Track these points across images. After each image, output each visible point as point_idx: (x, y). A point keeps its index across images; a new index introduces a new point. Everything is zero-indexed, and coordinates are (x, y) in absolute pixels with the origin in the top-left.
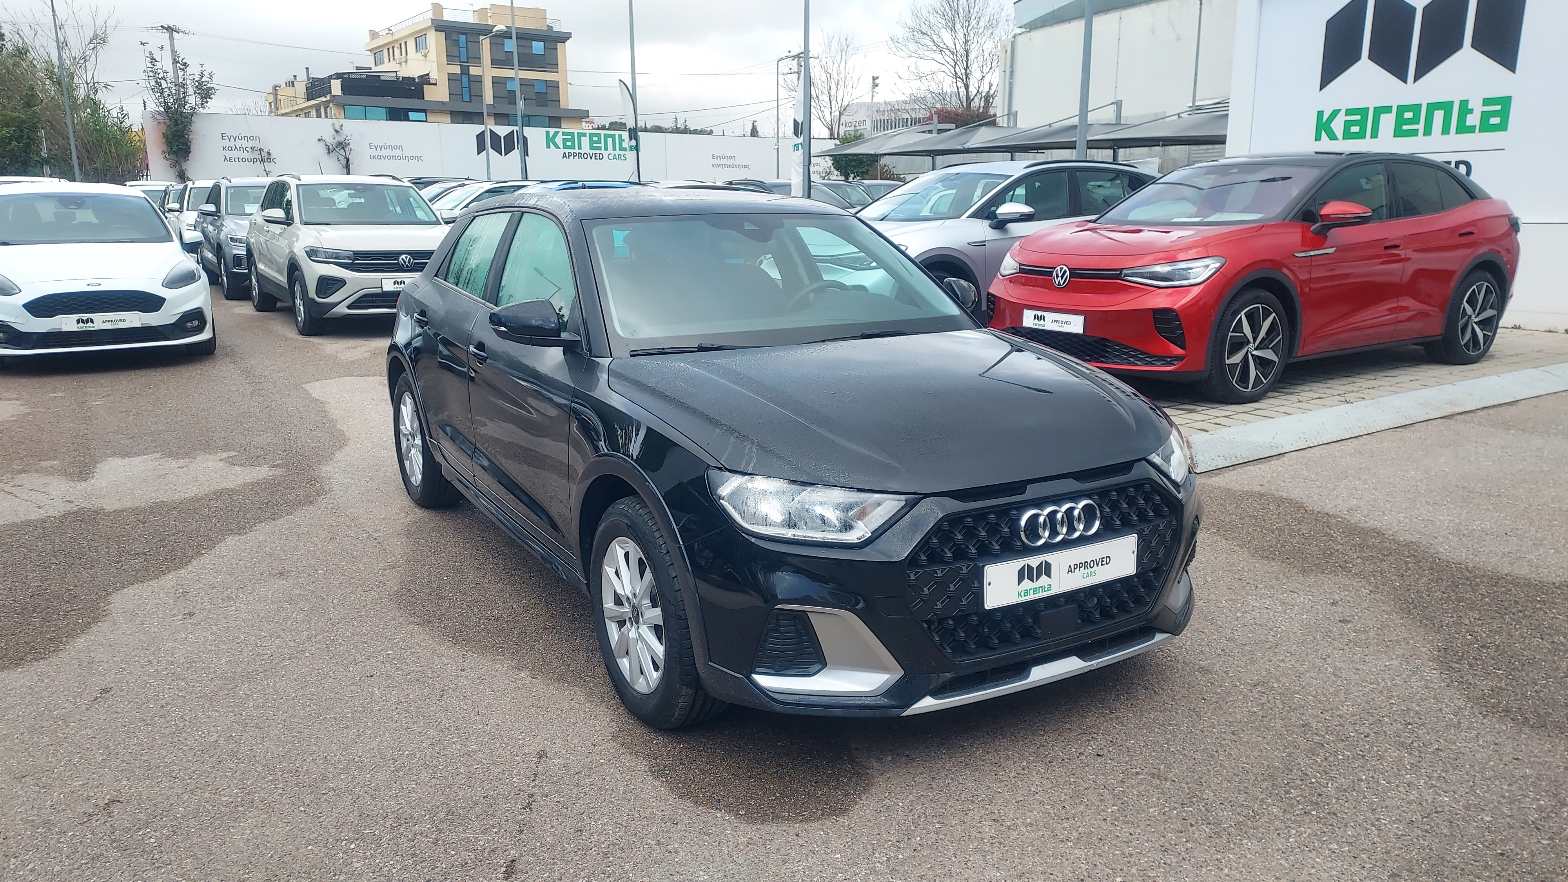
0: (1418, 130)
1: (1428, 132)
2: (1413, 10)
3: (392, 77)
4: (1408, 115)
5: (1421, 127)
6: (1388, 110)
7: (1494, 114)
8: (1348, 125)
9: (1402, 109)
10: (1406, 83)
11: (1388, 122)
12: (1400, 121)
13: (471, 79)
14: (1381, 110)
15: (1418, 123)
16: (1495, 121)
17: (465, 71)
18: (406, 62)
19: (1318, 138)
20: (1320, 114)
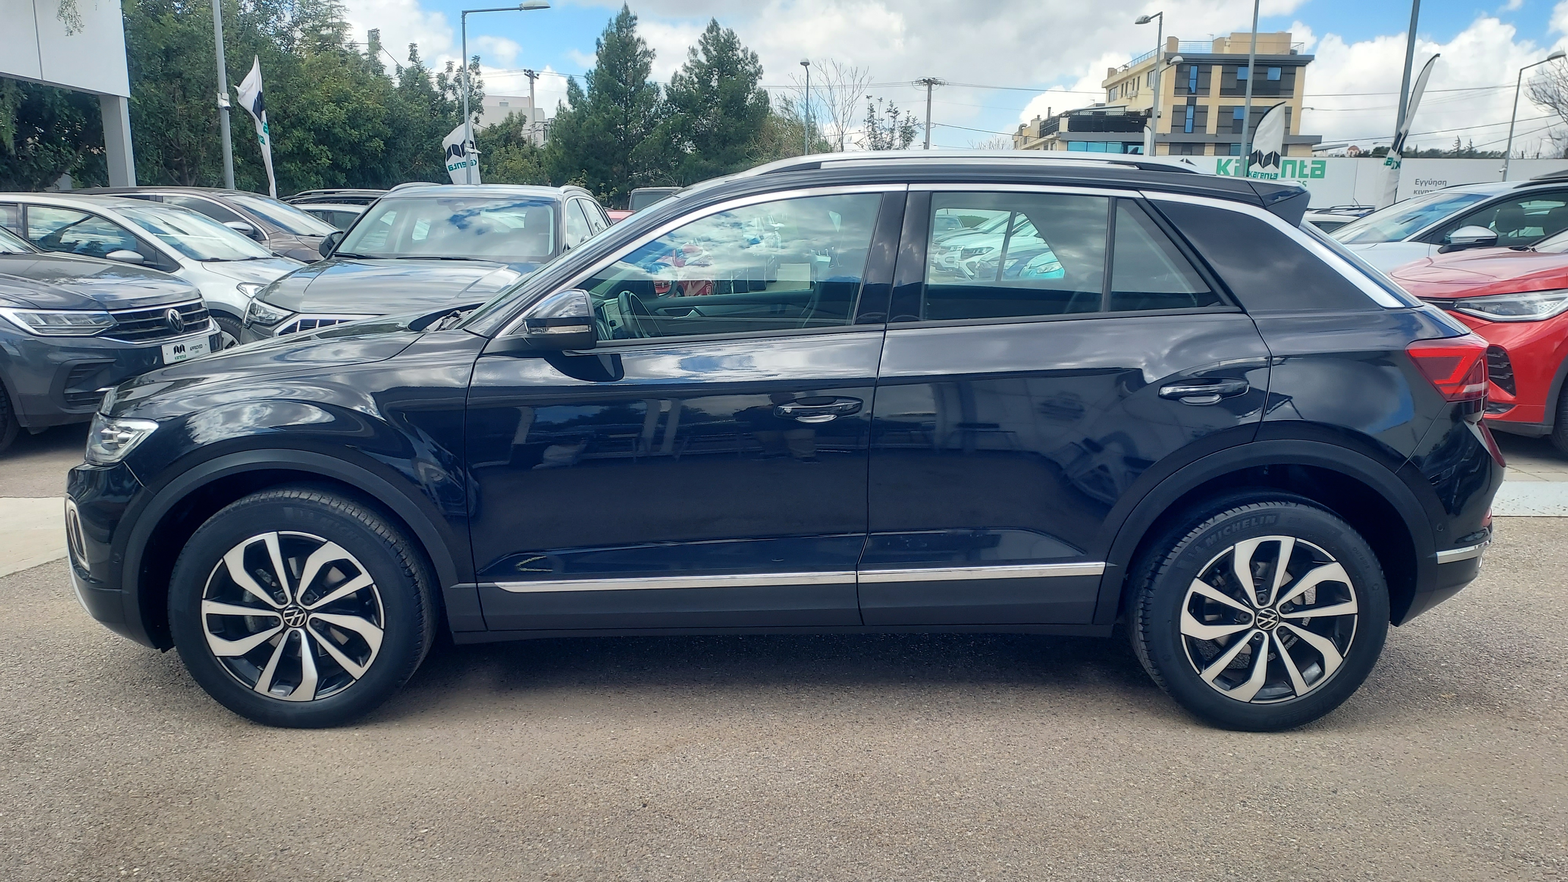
3: (1119, 112)
13: (1197, 110)
17: (1191, 102)
18: (1136, 97)
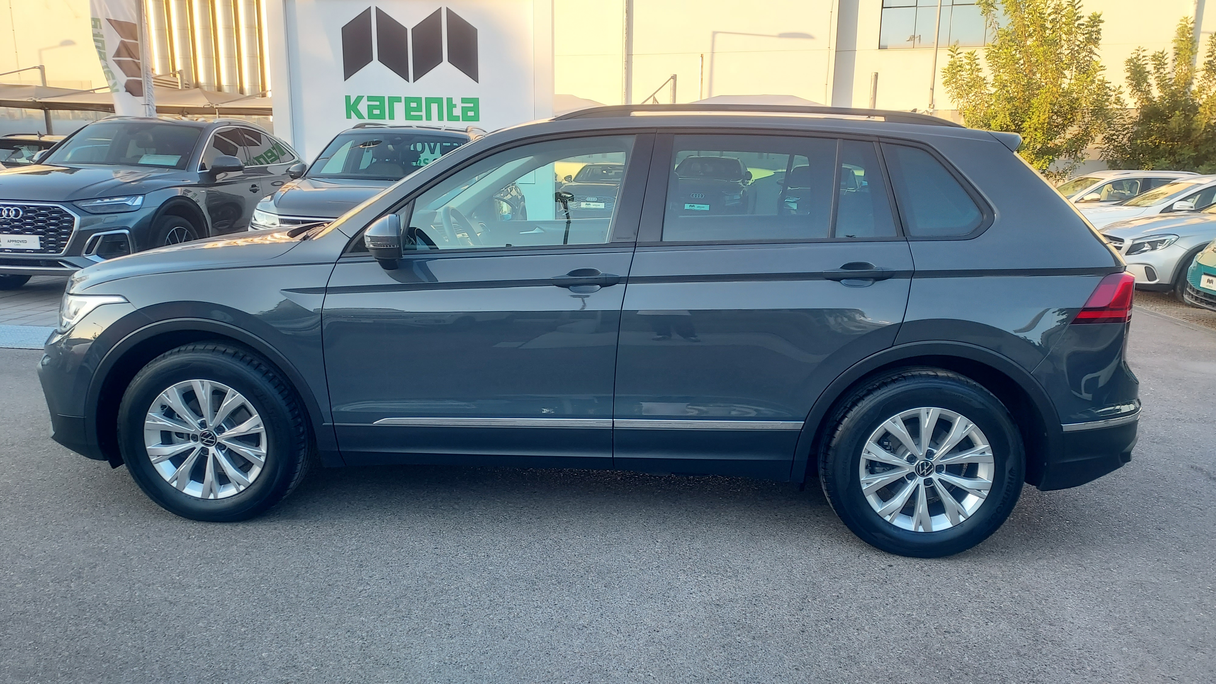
0: (422, 116)
1: (429, 118)
2: (406, 29)
4: (413, 105)
5: (423, 113)
6: (398, 99)
7: (470, 109)
8: (370, 108)
9: (408, 100)
10: (408, 81)
11: (399, 108)
12: (408, 110)
14: (393, 100)
15: (421, 111)
16: (471, 114)
19: (349, 117)
20: (348, 98)
